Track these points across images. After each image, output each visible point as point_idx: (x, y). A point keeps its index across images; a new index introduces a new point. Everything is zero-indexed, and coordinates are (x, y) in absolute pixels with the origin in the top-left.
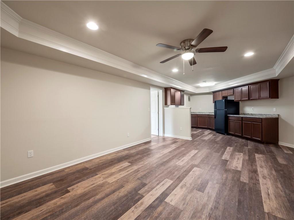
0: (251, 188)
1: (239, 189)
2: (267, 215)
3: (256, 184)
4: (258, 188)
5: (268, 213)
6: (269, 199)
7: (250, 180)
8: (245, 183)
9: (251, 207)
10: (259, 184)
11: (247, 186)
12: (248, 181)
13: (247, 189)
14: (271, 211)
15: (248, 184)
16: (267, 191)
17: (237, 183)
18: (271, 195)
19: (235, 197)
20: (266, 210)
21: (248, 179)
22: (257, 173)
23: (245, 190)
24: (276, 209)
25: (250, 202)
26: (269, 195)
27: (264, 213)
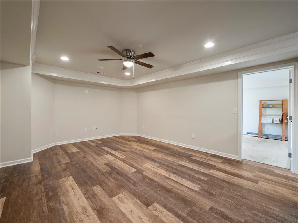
0: (87, 185)
1: (92, 177)
2: (70, 175)
3: (86, 191)
4: (82, 190)
5: (69, 176)
6: (71, 186)
7: (94, 193)
8: (94, 186)
9: (78, 173)
10: (83, 194)
11: (90, 184)
12: (93, 189)
13: (88, 182)
14: (68, 179)
15: (91, 187)
16: (75, 191)
17: (98, 181)
18: (71, 189)
19: (90, 172)
20: (71, 177)
21: (96, 193)
22: (96, 212)
23: (88, 180)
24: (65, 182)
25: (80, 175)
26: (72, 189)
27: (72, 175)
